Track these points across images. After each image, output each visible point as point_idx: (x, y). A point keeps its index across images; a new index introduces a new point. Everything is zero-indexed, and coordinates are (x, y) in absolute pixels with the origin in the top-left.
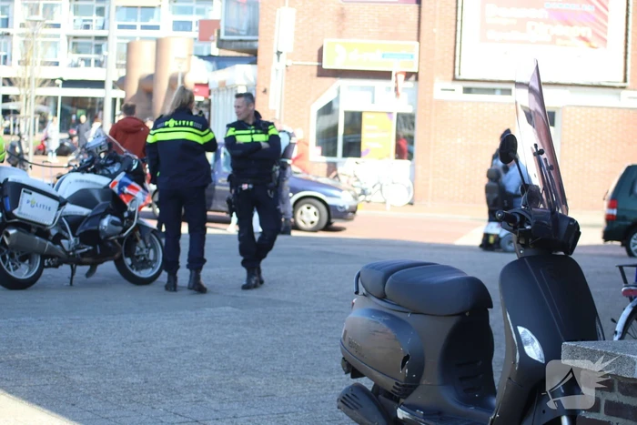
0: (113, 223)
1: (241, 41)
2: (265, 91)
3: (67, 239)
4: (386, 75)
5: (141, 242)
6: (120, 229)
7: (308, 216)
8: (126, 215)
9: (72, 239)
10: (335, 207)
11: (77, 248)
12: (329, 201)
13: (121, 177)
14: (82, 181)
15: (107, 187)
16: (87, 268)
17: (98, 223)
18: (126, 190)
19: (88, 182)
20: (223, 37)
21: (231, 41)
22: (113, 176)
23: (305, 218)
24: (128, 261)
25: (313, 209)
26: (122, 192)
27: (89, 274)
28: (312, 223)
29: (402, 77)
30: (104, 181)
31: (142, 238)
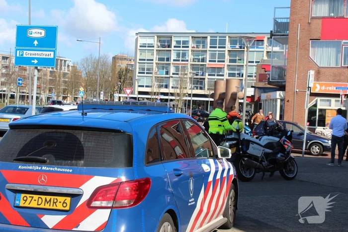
0: (282, 156)
1: (278, 82)
2: (288, 101)
3: (264, 162)
4: (338, 96)
5: (290, 163)
6: (284, 158)
7: (316, 149)
8: (286, 153)
9: (266, 162)
10: (326, 146)
11: (268, 165)
12: (324, 144)
13: (284, 138)
14: (269, 139)
15: (279, 141)
16: (270, 173)
17: (276, 156)
18: (286, 143)
19: (271, 139)
20: (270, 80)
21: (273, 82)
22: (280, 138)
23: (314, 150)
24: (284, 170)
25: (318, 147)
26: (284, 144)
27: (271, 176)
28: (317, 152)
29: (343, 96)
30: (277, 139)
31: (290, 162)
